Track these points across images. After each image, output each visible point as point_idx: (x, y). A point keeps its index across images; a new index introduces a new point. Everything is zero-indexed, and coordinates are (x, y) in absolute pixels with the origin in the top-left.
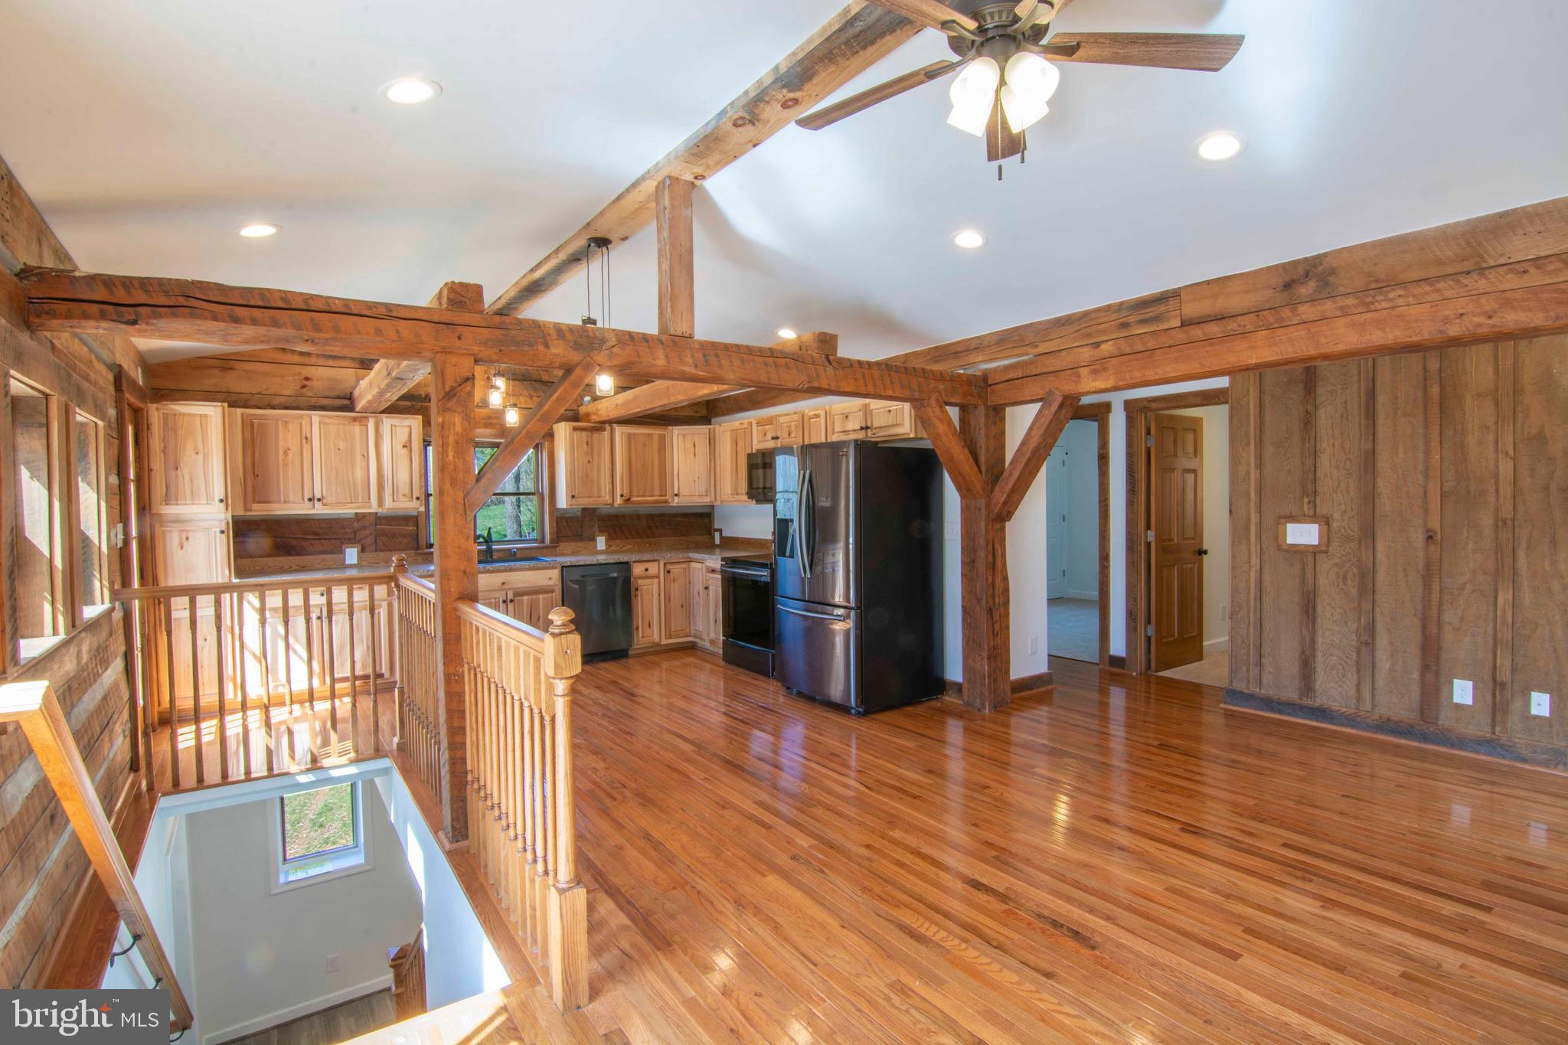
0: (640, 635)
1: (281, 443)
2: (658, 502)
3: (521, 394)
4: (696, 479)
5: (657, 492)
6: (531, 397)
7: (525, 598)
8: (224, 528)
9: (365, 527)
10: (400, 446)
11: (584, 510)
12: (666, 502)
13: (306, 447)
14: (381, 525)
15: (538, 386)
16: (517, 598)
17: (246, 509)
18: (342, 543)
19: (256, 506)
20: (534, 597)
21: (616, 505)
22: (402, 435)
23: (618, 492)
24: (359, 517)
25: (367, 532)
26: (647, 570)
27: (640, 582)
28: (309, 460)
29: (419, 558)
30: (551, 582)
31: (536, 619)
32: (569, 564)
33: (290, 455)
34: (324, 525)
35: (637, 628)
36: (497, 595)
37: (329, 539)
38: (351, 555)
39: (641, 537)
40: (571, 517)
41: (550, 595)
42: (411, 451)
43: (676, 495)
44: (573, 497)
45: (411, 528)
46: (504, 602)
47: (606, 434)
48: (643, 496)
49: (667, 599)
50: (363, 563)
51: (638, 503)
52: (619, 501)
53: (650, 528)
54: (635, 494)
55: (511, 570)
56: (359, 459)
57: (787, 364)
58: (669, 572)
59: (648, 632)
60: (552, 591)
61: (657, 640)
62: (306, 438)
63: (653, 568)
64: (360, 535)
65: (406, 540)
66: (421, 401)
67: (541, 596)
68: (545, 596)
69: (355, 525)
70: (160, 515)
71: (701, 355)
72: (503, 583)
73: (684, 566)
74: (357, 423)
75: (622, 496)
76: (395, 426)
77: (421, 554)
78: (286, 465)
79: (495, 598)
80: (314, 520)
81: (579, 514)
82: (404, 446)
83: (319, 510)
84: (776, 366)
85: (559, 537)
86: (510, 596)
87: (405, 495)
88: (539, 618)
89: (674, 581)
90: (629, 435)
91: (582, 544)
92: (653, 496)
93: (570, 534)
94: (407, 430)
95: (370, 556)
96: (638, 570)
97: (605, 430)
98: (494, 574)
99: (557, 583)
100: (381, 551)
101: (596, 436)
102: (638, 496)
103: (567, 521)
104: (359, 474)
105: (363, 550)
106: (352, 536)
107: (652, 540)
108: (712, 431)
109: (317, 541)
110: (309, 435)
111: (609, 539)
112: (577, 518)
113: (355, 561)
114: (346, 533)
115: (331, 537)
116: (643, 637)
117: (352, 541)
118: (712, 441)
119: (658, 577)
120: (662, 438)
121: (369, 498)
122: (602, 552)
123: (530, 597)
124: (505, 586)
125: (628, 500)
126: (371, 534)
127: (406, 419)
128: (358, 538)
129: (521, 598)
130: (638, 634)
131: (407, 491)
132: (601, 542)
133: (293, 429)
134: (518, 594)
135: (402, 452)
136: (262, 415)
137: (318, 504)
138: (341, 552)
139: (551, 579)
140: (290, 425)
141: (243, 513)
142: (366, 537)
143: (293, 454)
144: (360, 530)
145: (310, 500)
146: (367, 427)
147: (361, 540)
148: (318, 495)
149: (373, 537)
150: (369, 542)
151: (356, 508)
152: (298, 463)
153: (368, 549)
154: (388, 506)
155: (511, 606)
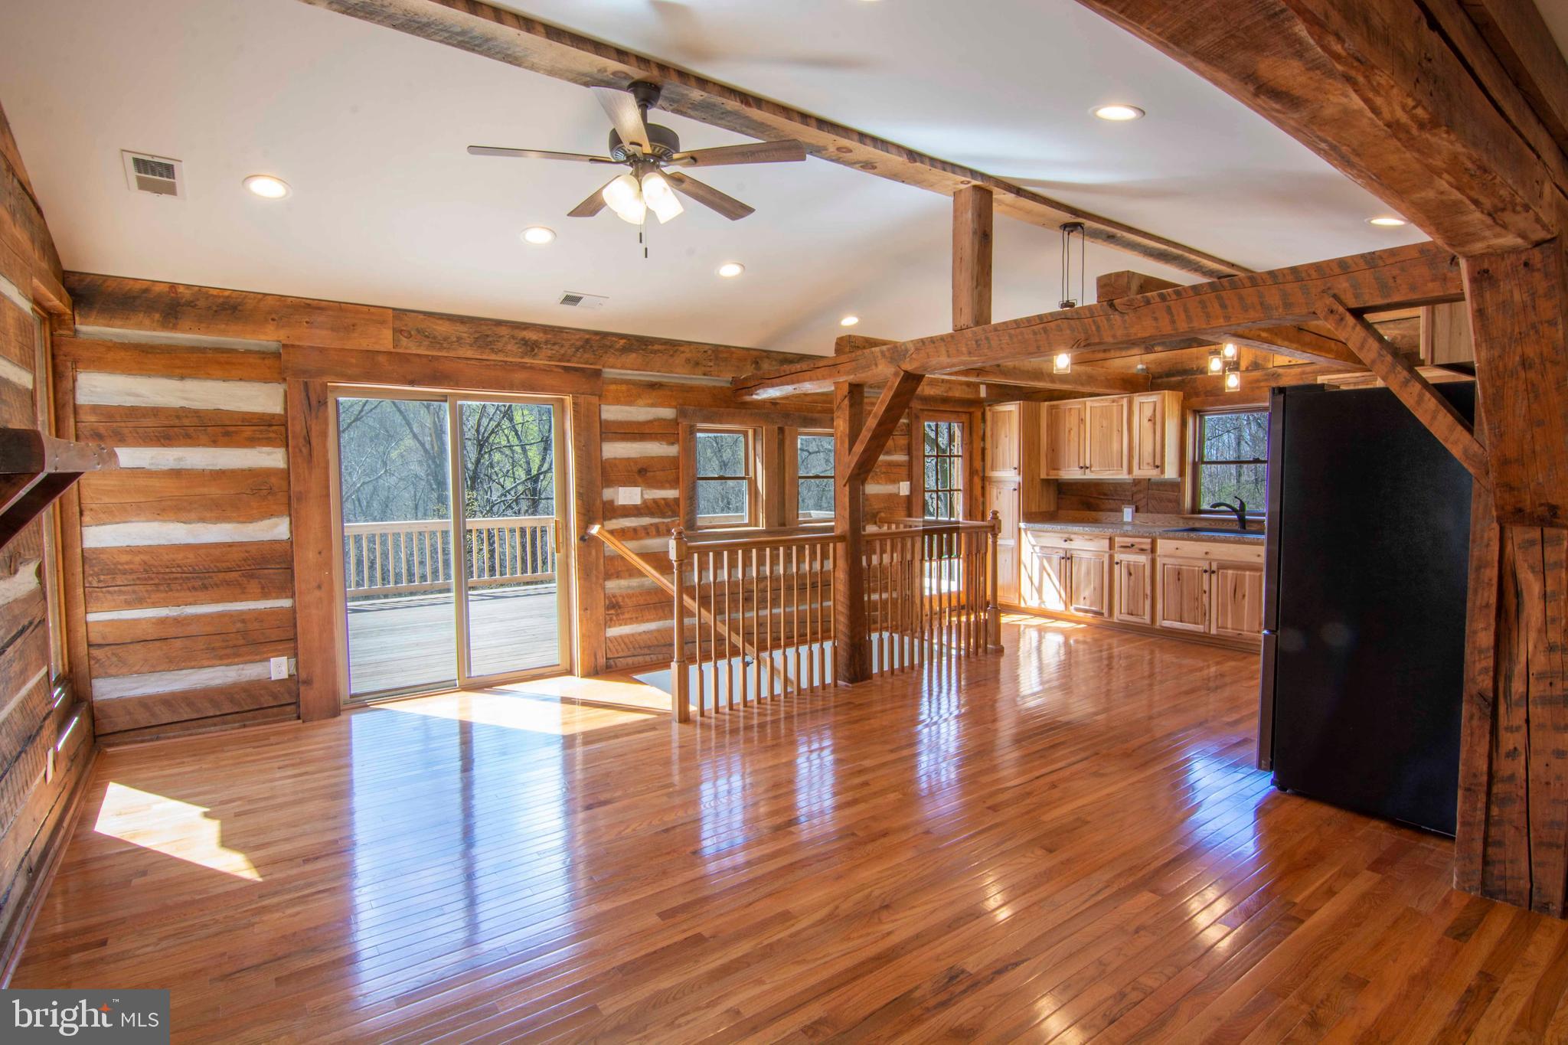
1: (1067, 425)
7: (1230, 572)
8: (1016, 487)
9: (1140, 491)
10: (1146, 421)
13: (1082, 426)
14: (1152, 489)
16: (1221, 571)
17: (1048, 475)
18: (1123, 504)
19: (1052, 472)
20: (1239, 572)
22: (1148, 412)
24: (1136, 482)
25: (1142, 496)
28: (1083, 437)
29: (1181, 522)
30: (1256, 560)
31: (1241, 597)
33: (1072, 433)
34: (1109, 488)
36: (1201, 563)
37: (1114, 499)
38: (1128, 513)
41: (1255, 573)
42: (1154, 424)
45: (1176, 494)
46: (1207, 572)
50: (1137, 522)
55: (1215, 540)
56: (1115, 434)
57: (1058, 326)
60: (1260, 570)
62: (1082, 420)
64: (1135, 498)
65: (1171, 504)
67: (1247, 573)
68: (1252, 573)
69: (1133, 488)
70: (990, 477)
71: (974, 343)
72: (1207, 553)
74: (1115, 404)
78: (1069, 441)
79: (1199, 567)
80: (1105, 483)
82: (1149, 420)
83: (1089, 476)
84: (1045, 330)
86: (1214, 567)
87: (1148, 464)
88: (1244, 596)
94: (1152, 405)
95: (1142, 516)
98: (1198, 543)
99: (1263, 561)
100: (1152, 512)
104: (1115, 446)
105: (1137, 510)
106: (1129, 498)
109: (1107, 501)
110: (1084, 417)
113: (1130, 520)
114: (1125, 495)
115: (1115, 497)
117: (1129, 503)
121: (1122, 467)
123: (1235, 572)
124: (1209, 556)
126: (1144, 497)
127: (1152, 395)
128: (1134, 500)
129: (1225, 571)
131: (1150, 460)
133: (1074, 413)
134: (1223, 566)
135: (1147, 425)
136: (1057, 405)
137: (1088, 471)
138: (1121, 511)
139: (1259, 556)
140: (1073, 412)
141: (1045, 477)
142: (1140, 500)
143: (1074, 433)
144: (1136, 493)
145: (1082, 468)
146: (1122, 405)
147: (1136, 502)
148: (1088, 465)
149: (1145, 500)
150: (1142, 503)
151: (1112, 474)
152: (1076, 439)
153: (1141, 510)
154: (1137, 473)
155: (1214, 577)
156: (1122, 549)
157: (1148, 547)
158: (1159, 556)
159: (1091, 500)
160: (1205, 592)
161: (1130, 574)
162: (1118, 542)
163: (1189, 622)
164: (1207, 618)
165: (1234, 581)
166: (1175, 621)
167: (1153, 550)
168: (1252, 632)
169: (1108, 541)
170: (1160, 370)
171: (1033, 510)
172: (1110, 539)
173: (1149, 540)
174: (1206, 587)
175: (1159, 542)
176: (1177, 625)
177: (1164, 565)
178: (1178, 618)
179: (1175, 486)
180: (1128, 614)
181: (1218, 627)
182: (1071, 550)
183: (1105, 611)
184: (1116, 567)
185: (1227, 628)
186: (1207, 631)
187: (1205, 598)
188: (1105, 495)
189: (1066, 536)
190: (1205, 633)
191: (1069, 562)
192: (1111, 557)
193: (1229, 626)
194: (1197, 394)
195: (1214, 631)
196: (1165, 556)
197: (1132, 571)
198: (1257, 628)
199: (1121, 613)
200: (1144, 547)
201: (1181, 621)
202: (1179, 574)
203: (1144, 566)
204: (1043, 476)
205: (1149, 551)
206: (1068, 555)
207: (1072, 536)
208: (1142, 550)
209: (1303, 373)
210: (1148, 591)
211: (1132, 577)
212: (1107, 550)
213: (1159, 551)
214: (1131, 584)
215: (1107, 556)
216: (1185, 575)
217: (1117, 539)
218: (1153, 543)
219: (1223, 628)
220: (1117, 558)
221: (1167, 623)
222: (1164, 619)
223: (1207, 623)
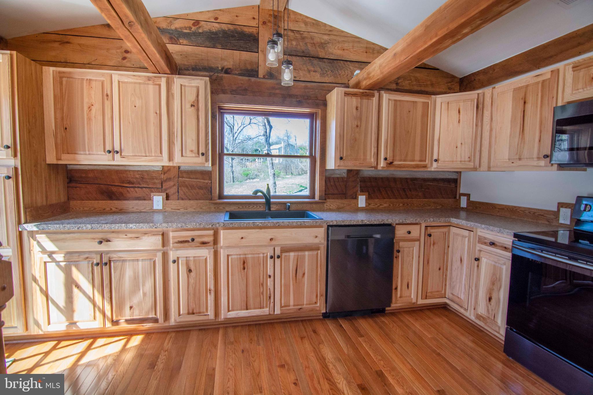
0: (399, 295)
1: (86, 100)
2: (417, 166)
3: (300, 69)
4: (459, 145)
5: (417, 157)
6: (309, 71)
7: (292, 254)
8: (12, 173)
9: (169, 179)
10: (188, 106)
11: (349, 171)
12: (425, 167)
13: (107, 103)
14: (183, 177)
15: (315, 62)
16: (284, 254)
17: (58, 159)
18: (153, 192)
19: (65, 156)
20: (300, 254)
21: (379, 168)
22: (191, 97)
23: (382, 156)
24: (165, 170)
25: (172, 183)
26: (409, 233)
27: (401, 244)
28: (110, 116)
29: (212, 207)
30: (317, 241)
31: (301, 275)
32: (335, 223)
33: (94, 109)
34: (137, 176)
35: (396, 289)
36: (265, 250)
37: (142, 188)
38: (158, 201)
39: (396, 198)
40: (338, 178)
41: (315, 253)
42: (198, 110)
43: (436, 161)
44: (341, 158)
45: (206, 181)
46: (271, 257)
47: (375, 100)
48: (405, 161)
49: (426, 262)
50: (168, 209)
51: (400, 166)
52: (382, 164)
53: (404, 190)
54: (398, 158)
55: (279, 227)
56: (152, 116)
58: (430, 235)
59: (406, 293)
60: (318, 249)
61: (414, 301)
62: (107, 96)
63: (415, 231)
64: (165, 186)
65: (202, 191)
66: (218, 72)
67: (307, 253)
68: (311, 253)
69: (162, 176)
72: (271, 239)
73: (445, 230)
74: (150, 82)
75: (386, 159)
76: (185, 86)
77: (216, 204)
78: (89, 119)
79: (263, 254)
81: (345, 175)
82: (192, 106)
83: (118, 161)
85: (326, 195)
86: (278, 252)
87: (192, 151)
88: (304, 274)
89: (434, 244)
90: (396, 101)
91: (345, 202)
92: (413, 161)
93: (336, 192)
94: (195, 91)
95: (173, 203)
96: (400, 232)
97: (373, 96)
98: (263, 230)
99: (323, 241)
100: (182, 199)
101: (365, 101)
102: (401, 161)
103: (334, 179)
104: (153, 129)
105: (168, 198)
106: (159, 186)
107: (405, 200)
108: (481, 95)
109: (132, 189)
110: (109, 93)
111: (369, 198)
112: (342, 178)
113: (160, 207)
114: (154, 183)
115: (142, 186)
116: (401, 297)
117: (159, 190)
118: (480, 106)
119: (419, 240)
120: (426, 106)
121: (161, 153)
122: (362, 210)
123: (296, 254)
124: (273, 242)
125: (391, 163)
126: (174, 185)
127: (194, 79)
128: (164, 187)
129: (287, 254)
130: (396, 294)
131: (194, 148)
132: (362, 201)
133: (96, 86)
134: (285, 250)
135: (190, 111)
136: (70, 73)
137: (117, 156)
138: (150, 199)
139: (316, 237)
140: (94, 84)
141: (55, 162)
142: (170, 187)
143: (96, 109)
144: (165, 181)
145: (109, 152)
146: (160, 85)
147: (166, 190)
148: (117, 148)
149: (176, 188)
150: (172, 191)
151: (149, 161)
152: (100, 118)
153: (171, 197)
154: (178, 160)
155: (278, 261)
156: (179, 245)
157: (211, 239)
158: (221, 247)
159: (114, 189)
160: (270, 276)
161: (190, 271)
162: (174, 238)
163: (255, 308)
164: (272, 300)
165: (295, 263)
166: (241, 309)
167: (216, 242)
168: (310, 304)
169: (160, 238)
170: (186, 63)
171: (39, 204)
172: (163, 235)
173: (211, 232)
174: (270, 272)
175: (222, 233)
176: (243, 313)
177: (228, 256)
178: (245, 308)
179: (206, 174)
180: (189, 314)
181: (281, 307)
182: (108, 252)
183: (160, 315)
184: (172, 267)
185: (289, 306)
186: (272, 313)
187: (270, 282)
188: (130, 182)
189: (100, 236)
190: (270, 314)
191: (106, 269)
192: (165, 255)
193: (292, 303)
194: (224, 92)
195: (278, 311)
196: (228, 247)
197: (192, 268)
198: (314, 300)
199: (179, 315)
200: (205, 239)
201: (247, 309)
202: (244, 263)
203: (206, 259)
204: (51, 159)
205: (212, 243)
206: (105, 260)
207: (109, 236)
208: (204, 243)
209: (306, 87)
210: (211, 285)
211: (193, 274)
212: (160, 247)
213: (222, 242)
214: (192, 281)
215: (160, 255)
216: (250, 263)
217: (171, 234)
218: (216, 235)
219: (285, 306)
220: (172, 255)
221: (232, 314)
222: (229, 311)
223: (272, 305)
